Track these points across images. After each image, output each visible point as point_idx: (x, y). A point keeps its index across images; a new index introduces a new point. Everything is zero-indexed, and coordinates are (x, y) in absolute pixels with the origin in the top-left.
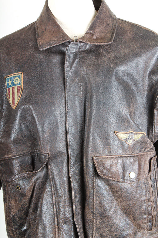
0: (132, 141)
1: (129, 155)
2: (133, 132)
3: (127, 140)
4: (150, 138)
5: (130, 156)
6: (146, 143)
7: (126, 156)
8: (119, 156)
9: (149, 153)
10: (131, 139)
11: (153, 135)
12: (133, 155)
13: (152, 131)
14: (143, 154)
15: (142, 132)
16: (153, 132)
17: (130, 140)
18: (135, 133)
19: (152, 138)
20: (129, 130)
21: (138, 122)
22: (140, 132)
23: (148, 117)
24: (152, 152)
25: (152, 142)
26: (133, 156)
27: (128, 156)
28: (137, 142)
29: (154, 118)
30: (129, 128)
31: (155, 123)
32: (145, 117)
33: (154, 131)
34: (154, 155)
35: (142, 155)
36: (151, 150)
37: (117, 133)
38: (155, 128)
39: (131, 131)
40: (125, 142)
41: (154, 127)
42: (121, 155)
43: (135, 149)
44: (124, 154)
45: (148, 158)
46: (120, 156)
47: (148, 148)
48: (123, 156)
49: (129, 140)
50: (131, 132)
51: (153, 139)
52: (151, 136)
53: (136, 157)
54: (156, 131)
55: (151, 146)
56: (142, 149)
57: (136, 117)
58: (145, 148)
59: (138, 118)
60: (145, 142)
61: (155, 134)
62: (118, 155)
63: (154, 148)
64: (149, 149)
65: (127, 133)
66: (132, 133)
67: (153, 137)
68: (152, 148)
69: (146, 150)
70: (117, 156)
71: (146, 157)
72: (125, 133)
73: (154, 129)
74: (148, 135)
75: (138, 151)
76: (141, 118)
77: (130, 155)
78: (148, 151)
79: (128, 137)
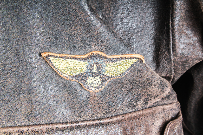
0: (99, 80)
1: (94, 120)
2: (100, 53)
3: (83, 77)
4: (161, 68)
5: (97, 126)
6: (147, 84)
7: (83, 124)
8: (57, 126)
9: (160, 108)
10: (94, 75)
11: (171, 60)
12: (106, 121)
13: (169, 50)
14: (142, 115)
15: (133, 52)
16: (170, 54)
17: (94, 80)
18: (109, 57)
19: (169, 69)
20: (89, 49)
21: (128, 23)
22: (124, 53)
23: (158, 10)
24: (167, 107)
25: (168, 78)
26: (107, 124)
27: (88, 123)
28: (118, 82)
29: (173, 12)
30: (87, 41)
31: (176, 27)
32: (150, 10)
33: (174, 51)
34: (176, 112)
35: (136, 118)
36: (166, 102)
37: (51, 58)
38: (177, 41)
39: (95, 50)
40: (76, 84)
41: (173, 40)
42: (67, 123)
43: (112, 104)
44: (78, 119)
45: (155, 123)
46: (64, 126)
47: (156, 96)
48: (74, 125)
49: (90, 80)
50: (95, 53)
51: (171, 70)
52: (164, 62)
53: (117, 125)
54: (179, 51)
55: (162, 92)
56: (137, 100)
57: (121, 10)
58: (145, 97)
59: (126, 12)
60: (144, 83)
61: (177, 59)
62: (57, 123)
63: (175, 95)
64: (157, 100)
65: (83, 57)
66: (98, 56)
67: (171, 67)
68: (168, 97)
69: (150, 104)
70: (51, 127)
71: (150, 122)
72: (76, 59)
73: (174, 45)
74: (157, 60)
75: (125, 108)
76: (137, 14)
77: (97, 122)
78: (157, 105)
79: (85, 70)
